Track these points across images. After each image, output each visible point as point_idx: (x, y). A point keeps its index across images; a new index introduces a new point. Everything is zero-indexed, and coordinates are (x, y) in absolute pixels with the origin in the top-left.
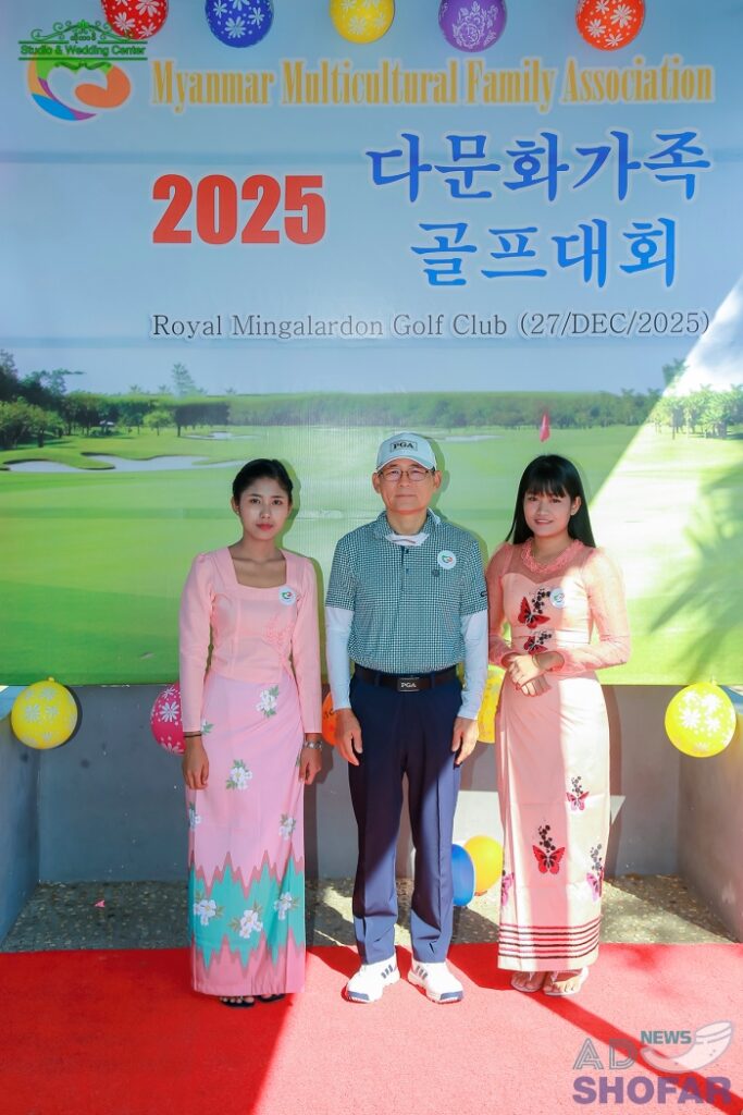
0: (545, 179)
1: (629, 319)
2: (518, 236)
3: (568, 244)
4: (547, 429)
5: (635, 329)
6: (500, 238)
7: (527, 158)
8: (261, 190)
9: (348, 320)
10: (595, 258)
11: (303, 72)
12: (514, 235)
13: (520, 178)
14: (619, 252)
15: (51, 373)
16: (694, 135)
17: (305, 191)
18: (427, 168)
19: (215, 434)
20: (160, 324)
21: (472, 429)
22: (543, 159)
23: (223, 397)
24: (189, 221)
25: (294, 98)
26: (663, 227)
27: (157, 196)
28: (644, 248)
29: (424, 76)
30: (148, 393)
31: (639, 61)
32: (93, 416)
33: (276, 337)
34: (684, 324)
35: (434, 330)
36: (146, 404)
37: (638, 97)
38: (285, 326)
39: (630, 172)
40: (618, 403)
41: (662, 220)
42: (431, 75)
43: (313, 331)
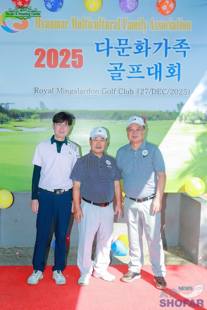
0: (144, 51)
1: (167, 90)
2: (137, 67)
3: (151, 69)
5: (169, 93)
6: (132, 67)
7: (140, 45)
8: (65, 53)
9: (89, 90)
10: (158, 73)
11: (77, 20)
12: (136, 66)
13: (138, 51)
14: (165, 72)
15: (5, 104)
16: (186, 40)
17: (77, 53)
18: (112, 48)
20: (36, 90)
21: (123, 121)
22: (144, 46)
23: (54, 111)
24: (45, 61)
25: (75, 28)
26: (177, 65)
27: (36, 54)
28: (172, 71)
29: (111, 22)
30: (32, 109)
31: (171, 19)
32: (17, 116)
33: (69, 94)
34: (183, 92)
35: (113, 93)
36: (32, 113)
37: (170, 29)
38: (71, 91)
39: (168, 50)
40: (165, 114)
41: (177, 63)
42: (113, 22)
43: (79, 93)
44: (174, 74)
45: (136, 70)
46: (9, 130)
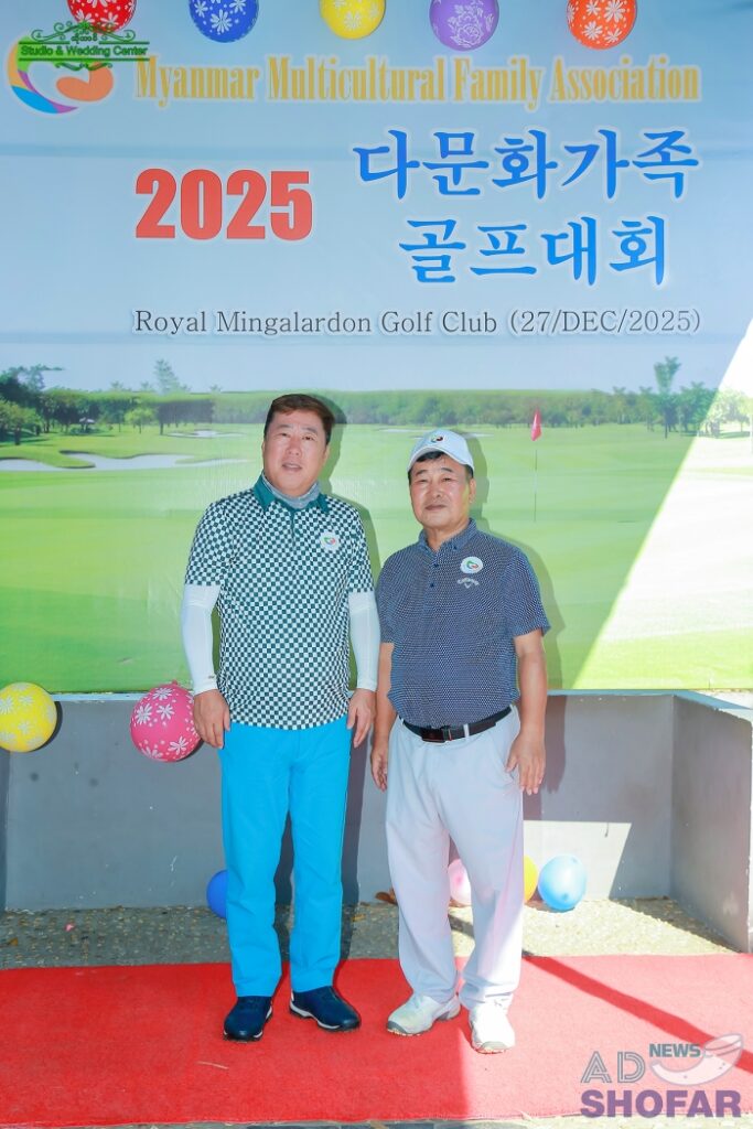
0: (533, 176)
2: (509, 234)
3: (558, 242)
4: (538, 427)
5: (626, 327)
6: (491, 236)
7: (516, 155)
8: (246, 186)
9: (336, 317)
10: (585, 255)
11: (289, 68)
12: (503, 232)
13: (509, 176)
14: (609, 249)
15: (29, 369)
16: (680, 134)
17: (292, 187)
18: (415, 164)
19: (199, 432)
20: (142, 319)
21: (461, 427)
22: (532, 157)
24: (172, 216)
25: (280, 94)
26: (652, 226)
27: (139, 190)
28: (633, 246)
29: (411, 74)
30: (130, 390)
31: (626, 61)
32: (71, 413)
33: (262, 333)
34: (675, 322)
35: (423, 327)
36: (128, 402)
37: (626, 96)
38: (271, 322)
39: (619, 170)
40: (610, 401)
41: (651, 218)
42: (418, 74)
43: (300, 328)
44: (641, 258)
46: (43, 467)
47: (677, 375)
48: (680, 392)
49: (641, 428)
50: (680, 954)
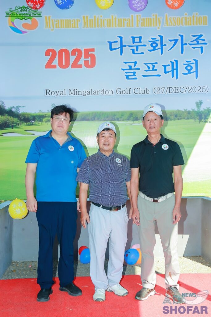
0: (159, 49)
1: (185, 89)
2: (152, 65)
3: (167, 67)
5: (187, 91)
6: (147, 66)
7: (154, 43)
8: (77, 53)
9: (103, 90)
10: (175, 71)
11: (89, 19)
13: (152, 48)
14: (182, 69)
15: (15, 107)
16: (202, 35)
17: (90, 53)
18: (125, 46)
20: (47, 92)
21: (140, 121)
22: (159, 43)
24: (56, 62)
25: (86, 26)
26: (194, 62)
27: (46, 55)
28: (189, 68)
29: (124, 19)
30: (44, 112)
31: (186, 14)
32: (28, 119)
33: (82, 95)
34: (201, 90)
35: (128, 93)
36: (44, 116)
37: (186, 25)
38: (84, 92)
39: (184, 46)
40: (183, 113)
41: (194, 60)
42: (126, 19)
43: (93, 94)
45: (151, 69)
47: (202, 105)
48: (203, 110)
49: (192, 120)
50: (206, 273)
